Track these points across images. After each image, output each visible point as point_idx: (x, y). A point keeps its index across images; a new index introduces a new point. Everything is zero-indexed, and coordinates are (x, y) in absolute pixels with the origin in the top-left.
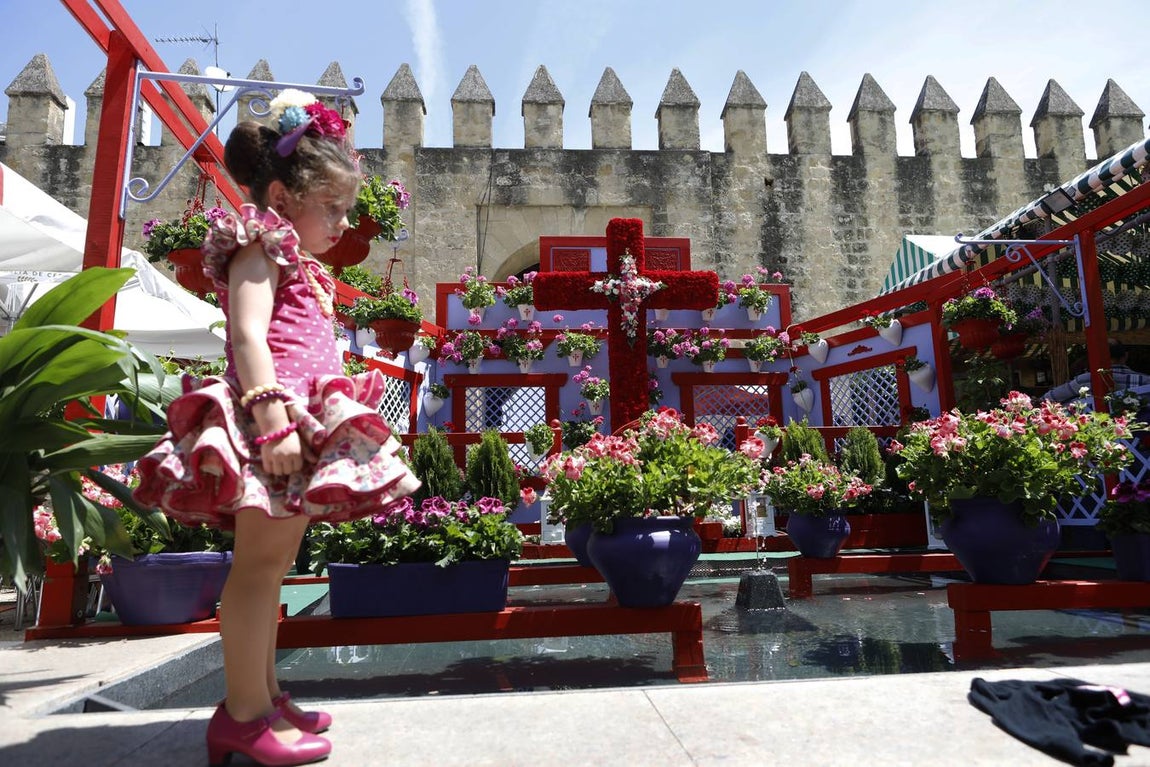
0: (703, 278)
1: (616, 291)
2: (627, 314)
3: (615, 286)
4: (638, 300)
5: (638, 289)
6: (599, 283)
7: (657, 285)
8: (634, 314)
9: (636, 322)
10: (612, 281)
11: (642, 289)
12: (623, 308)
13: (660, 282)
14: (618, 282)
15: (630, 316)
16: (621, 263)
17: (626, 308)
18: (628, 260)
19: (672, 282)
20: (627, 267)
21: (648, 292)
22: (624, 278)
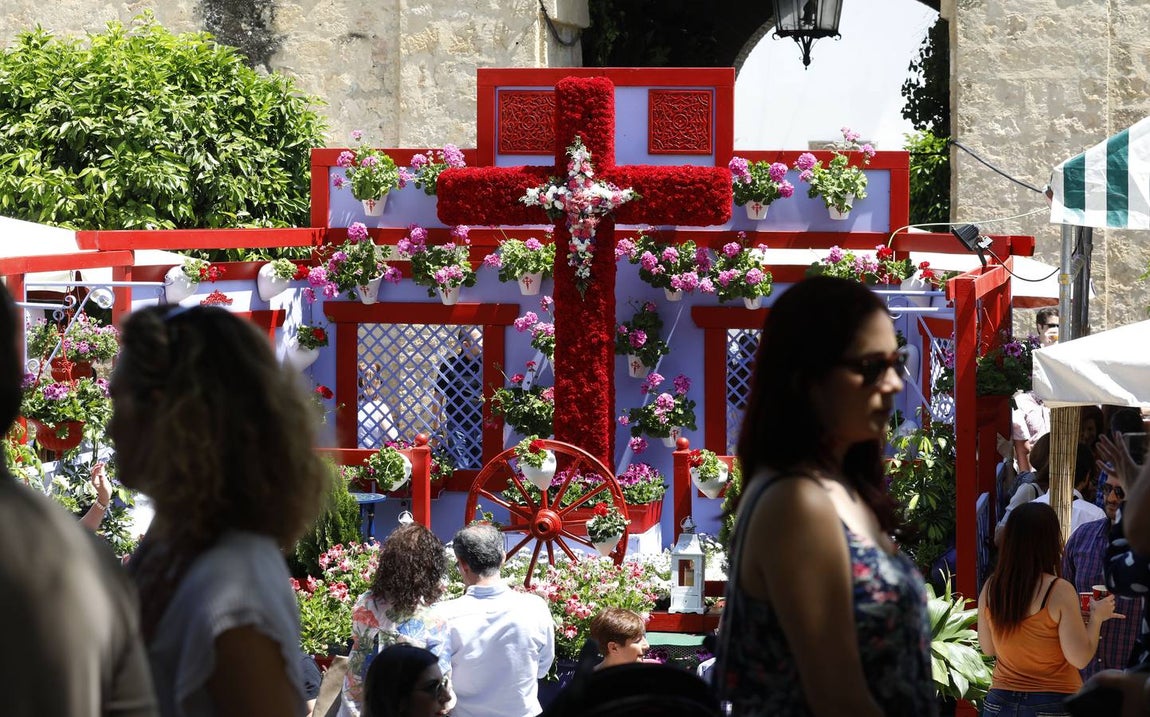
0: (702, 181)
1: (559, 205)
2: (576, 241)
3: (557, 197)
4: (592, 221)
5: (592, 202)
6: (532, 193)
7: (626, 194)
8: (587, 242)
9: (589, 255)
10: (553, 189)
11: (599, 201)
12: (571, 230)
13: (631, 190)
14: (562, 191)
15: (580, 246)
16: (569, 159)
17: (575, 231)
18: (580, 154)
19: (650, 188)
20: (577, 167)
21: (610, 206)
22: (572, 185)
